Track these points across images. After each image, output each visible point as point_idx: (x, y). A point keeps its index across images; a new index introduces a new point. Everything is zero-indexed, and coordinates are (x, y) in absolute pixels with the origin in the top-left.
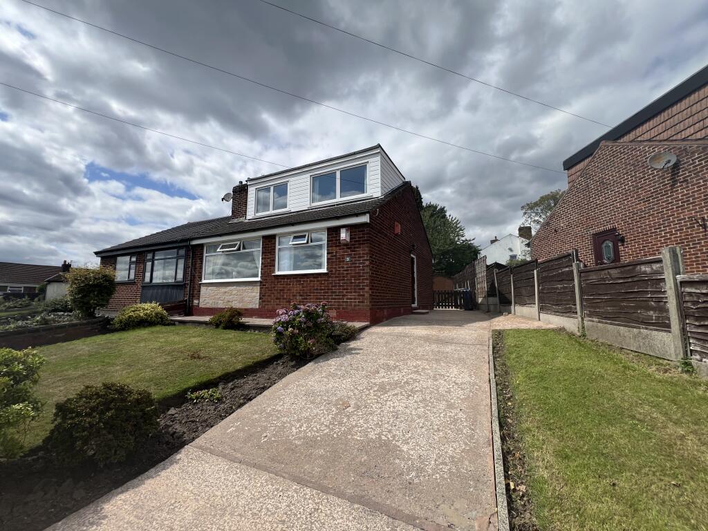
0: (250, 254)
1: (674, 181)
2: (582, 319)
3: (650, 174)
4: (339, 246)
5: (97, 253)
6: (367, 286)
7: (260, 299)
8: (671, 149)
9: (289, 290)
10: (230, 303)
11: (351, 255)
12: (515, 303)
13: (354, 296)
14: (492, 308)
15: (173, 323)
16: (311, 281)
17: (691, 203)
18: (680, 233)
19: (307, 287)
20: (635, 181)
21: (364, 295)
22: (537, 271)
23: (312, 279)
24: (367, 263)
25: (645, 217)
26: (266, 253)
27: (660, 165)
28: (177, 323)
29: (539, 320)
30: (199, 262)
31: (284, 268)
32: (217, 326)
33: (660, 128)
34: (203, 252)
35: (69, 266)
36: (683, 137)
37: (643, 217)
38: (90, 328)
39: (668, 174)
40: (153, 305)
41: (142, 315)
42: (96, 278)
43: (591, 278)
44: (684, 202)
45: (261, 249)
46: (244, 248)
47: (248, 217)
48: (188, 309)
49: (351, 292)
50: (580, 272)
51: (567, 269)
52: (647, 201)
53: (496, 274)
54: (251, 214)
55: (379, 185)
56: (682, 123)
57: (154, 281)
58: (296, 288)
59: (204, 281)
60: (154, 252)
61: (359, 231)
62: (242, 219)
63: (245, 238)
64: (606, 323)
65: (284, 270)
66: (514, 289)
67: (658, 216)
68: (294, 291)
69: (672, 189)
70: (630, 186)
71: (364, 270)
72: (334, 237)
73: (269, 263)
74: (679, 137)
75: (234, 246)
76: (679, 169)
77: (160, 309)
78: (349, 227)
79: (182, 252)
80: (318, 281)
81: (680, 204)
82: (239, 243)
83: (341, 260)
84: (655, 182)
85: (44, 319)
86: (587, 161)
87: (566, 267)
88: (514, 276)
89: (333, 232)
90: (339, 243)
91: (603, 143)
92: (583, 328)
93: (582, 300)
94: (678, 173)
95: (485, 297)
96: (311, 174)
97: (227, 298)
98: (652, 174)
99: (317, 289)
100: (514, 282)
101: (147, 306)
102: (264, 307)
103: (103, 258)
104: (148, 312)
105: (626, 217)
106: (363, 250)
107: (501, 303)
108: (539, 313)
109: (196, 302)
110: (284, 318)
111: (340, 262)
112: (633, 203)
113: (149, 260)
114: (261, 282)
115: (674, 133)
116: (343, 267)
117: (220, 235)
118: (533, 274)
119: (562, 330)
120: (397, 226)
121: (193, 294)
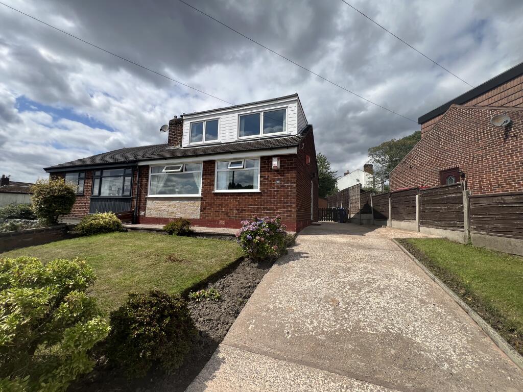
0: (191, 176)
1: (507, 136)
2: (469, 232)
3: (488, 130)
4: (272, 171)
5: (46, 169)
6: (294, 203)
7: (201, 211)
8: (505, 113)
9: (226, 205)
10: (174, 214)
11: (280, 179)
12: (392, 218)
13: (283, 211)
14: (364, 222)
15: (125, 230)
16: (246, 198)
17: (519, 152)
18: (509, 173)
19: (242, 203)
20: (476, 135)
21: (291, 211)
22: (419, 197)
23: (247, 197)
24: (295, 185)
25: (482, 160)
26: (206, 174)
27: (499, 124)
28: (129, 230)
29: (419, 231)
30: (144, 180)
31: (221, 188)
32: (171, 233)
33: (496, 98)
34: (148, 172)
35: (7, 179)
36: (514, 105)
37: (480, 161)
38: (55, 234)
39: (502, 130)
40: (110, 214)
41: (102, 222)
42: (59, 191)
43: (481, 202)
44: (513, 151)
45: (201, 171)
46: (186, 170)
47: (183, 146)
48: (135, 218)
49: (281, 208)
50: (469, 198)
51: (453, 195)
52: (484, 149)
53: (372, 197)
54: (186, 142)
55: (296, 125)
56: (513, 95)
57: (102, 195)
58: (233, 203)
59: (149, 196)
60: (102, 170)
61: (288, 161)
62: (177, 147)
63: (186, 162)
64: (496, 236)
65: (221, 189)
66: (391, 208)
67: (492, 160)
68: (231, 205)
69: (505, 141)
70: (472, 138)
71: (291, 191)
72: (267, 164)
73: (209, 184)
74: (510, 104)
75: (178, 168)
76: (511, 127)
77: (115, 218)
78: (281, 158)
79: (129, 171)
80: (252, 198)
81: (510, 152)
82: (182, 165)
83: (272, 183)
84: (492, 136)
85: (13, 225)
86: (437, 119)
87: (453, 194)
88: (391, 199)
89: (266, 161)
90: (271, 169)
91: (452, 106)
92: (470, 238)
93: (469, 218)
94: (511, 130)
95: (358, 213)
96: (239, 114)
97: (171, 210)
98: (490, 130)
99: (251, 205)
100: (391, 203)
101: (105, 215)
102: (205, 218)
103: (51, 174)
104: (107, 220)
105: (467, 160)
106: (292, 175)
107: (375, 217)
108: (419, 226)
109: (142, 213)
110: (252, 228)
111: (271, 184)
112: (473, 150)
113: (97, 177)
114: (202, 198)
115: (507, 102)
116: (274, 188)
117: (165, 159)
118: (415, 198)
119: (446, 239)
120: (308, 158)
121: (139, 206)
